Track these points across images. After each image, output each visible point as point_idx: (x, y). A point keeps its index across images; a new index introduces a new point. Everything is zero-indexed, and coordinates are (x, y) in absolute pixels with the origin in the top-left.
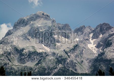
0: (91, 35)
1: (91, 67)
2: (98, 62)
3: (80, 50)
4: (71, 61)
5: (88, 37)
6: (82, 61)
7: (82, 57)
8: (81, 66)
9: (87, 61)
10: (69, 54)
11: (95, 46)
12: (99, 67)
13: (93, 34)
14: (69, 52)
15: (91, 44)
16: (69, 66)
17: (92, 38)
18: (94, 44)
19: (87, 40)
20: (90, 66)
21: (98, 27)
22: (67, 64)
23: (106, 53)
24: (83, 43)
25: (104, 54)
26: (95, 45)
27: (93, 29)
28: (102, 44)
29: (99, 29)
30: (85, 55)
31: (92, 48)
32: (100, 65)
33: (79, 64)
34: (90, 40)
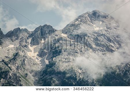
0: (30, 40)
1: (39, 81)
2: (49, 75)
3: (20, 59)
4: (14, 75)
5: (26, 43)
6: (27, 74)
7: (25, 69)
8: (26, 81)
9: (32, 74)
10: (9, 66)
11: (37, 55)
12: (51, 82)
13: (31, 38)
14: (9, 63)
15: (31, 51)
16: (12, 80)
17: (30, 44)
18: (35, 52)
19: (26, 46)
20: (36, 80)
21: (37, 30)
22: (10, 78)
23: (57, 63)
24: (22, 50)
25: (55, 64)
26: (37, 53)
27: (31, 33)
28: (46, 51)
29: (39, 32)
30: (28, 66)
31: (34, 57)
32: (51, 79)
33: (23, 79)
34: (29, 46)
